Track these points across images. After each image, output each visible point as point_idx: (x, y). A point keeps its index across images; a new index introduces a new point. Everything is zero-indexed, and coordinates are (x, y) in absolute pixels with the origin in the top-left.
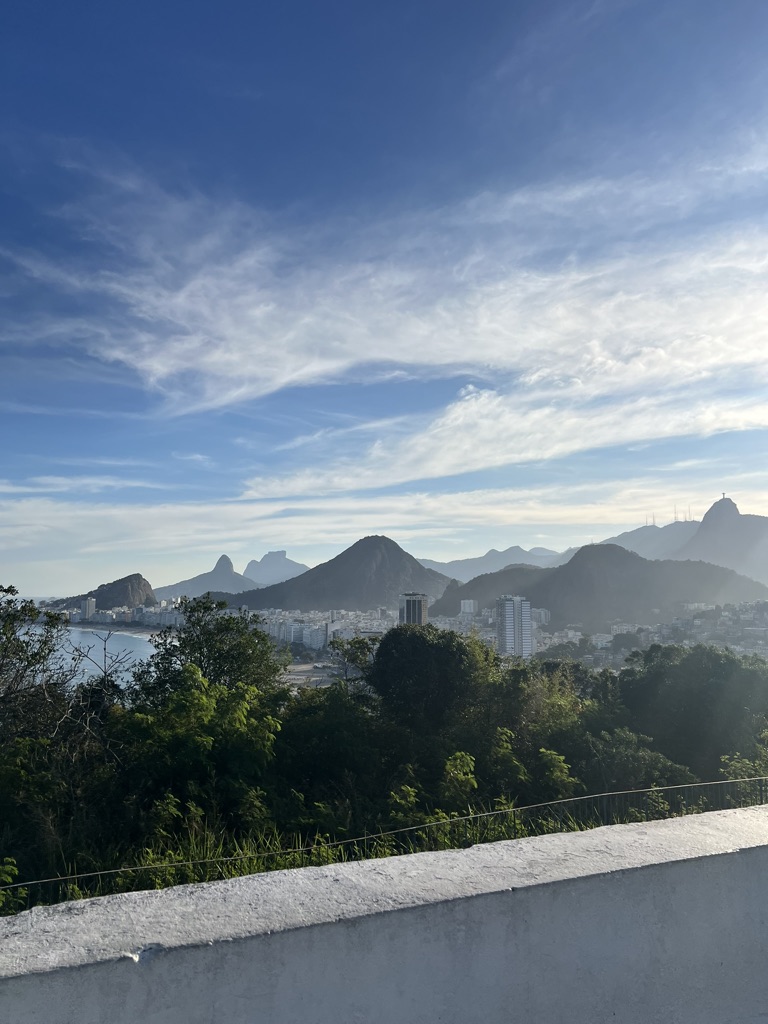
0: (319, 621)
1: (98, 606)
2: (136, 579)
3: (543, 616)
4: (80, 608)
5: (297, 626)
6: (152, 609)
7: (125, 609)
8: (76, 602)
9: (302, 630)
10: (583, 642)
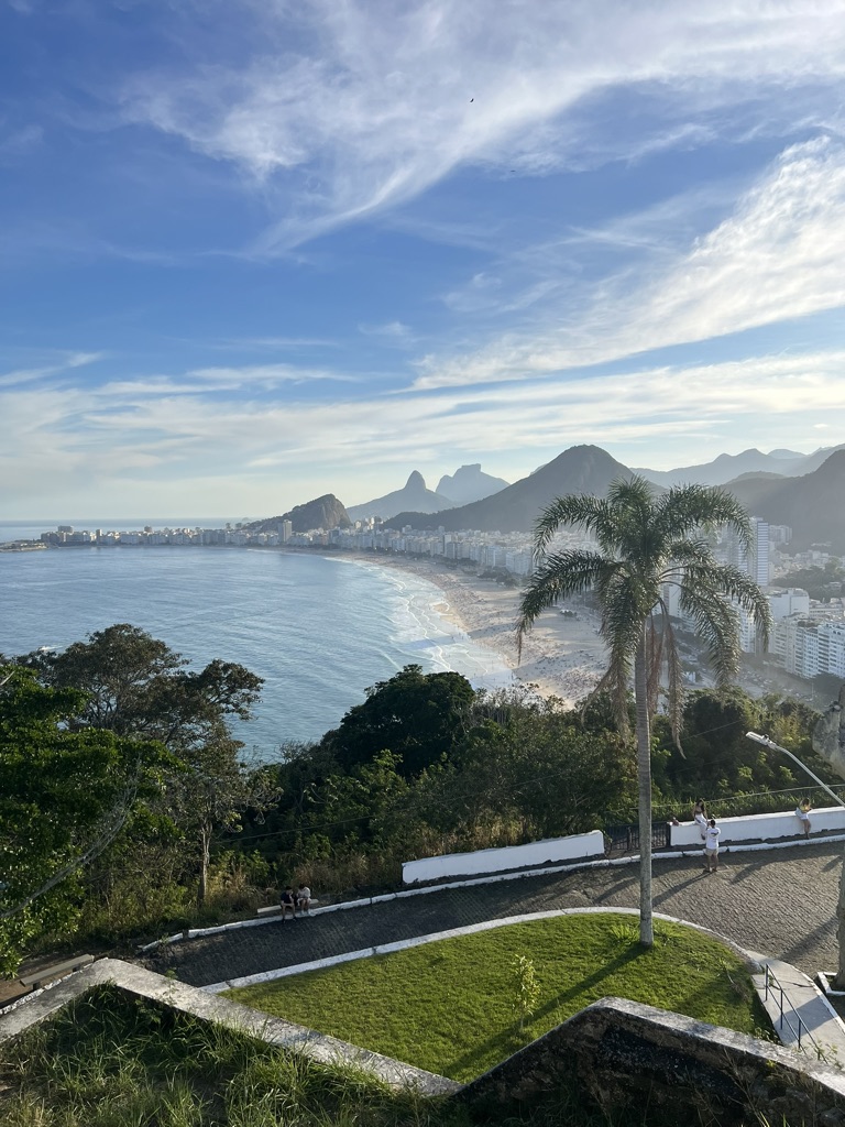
0: (522, 543)
1: (295, 528)
2: (329, 499)
3: (783, 534)
4: (276, 530)
5: (499, 549)
6: (347, 531)
7: (320, 531)
8: (273, 524)
9: (504, 553)
10: (830, 567)
